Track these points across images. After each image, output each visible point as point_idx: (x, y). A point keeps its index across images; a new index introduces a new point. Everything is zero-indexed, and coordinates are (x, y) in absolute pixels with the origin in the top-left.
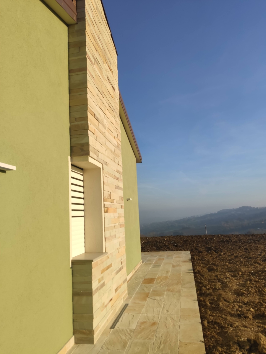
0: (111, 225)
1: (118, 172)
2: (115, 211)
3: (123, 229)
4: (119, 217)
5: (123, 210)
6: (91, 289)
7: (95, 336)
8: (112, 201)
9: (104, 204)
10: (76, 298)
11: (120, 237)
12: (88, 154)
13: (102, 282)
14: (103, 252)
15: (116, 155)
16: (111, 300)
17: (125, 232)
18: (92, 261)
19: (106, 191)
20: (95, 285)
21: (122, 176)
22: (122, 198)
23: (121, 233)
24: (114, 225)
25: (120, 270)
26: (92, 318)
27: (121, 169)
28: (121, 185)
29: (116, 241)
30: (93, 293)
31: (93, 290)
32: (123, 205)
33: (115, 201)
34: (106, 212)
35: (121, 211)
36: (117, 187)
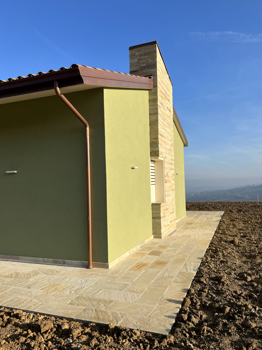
0: (168, 189)
1: (172, 160)
2: (170, 182)
3: (174, 192)
4: (172, 185)
5: (174, 181)
6: (160, 216)
7: (162, 236)
8: (169, 177)
9: (165, 179)
10: (154, 219)
11: (172, 196)
12: (158, 156)
13: (164, 215)
14: (164, 202)
15: (171, 150)
16: (168, 225)
17: (175, 194)
18: (161, 204)
19: (166, 171)
20: (162, 215)
21: (174, 162)
22: (173, 175)
23: (173, 194)
24: (169, 189)
25: (172, 213)
26: (160, 228)
27: (173, 158)
28: (173, 167)
29: (170, 198)
30: (161, 218)
31: (161, 216)
32: (174, 178)
33: (170, 177)
34: (166, 182)
35: (173, 182)
36: (171, 169)
